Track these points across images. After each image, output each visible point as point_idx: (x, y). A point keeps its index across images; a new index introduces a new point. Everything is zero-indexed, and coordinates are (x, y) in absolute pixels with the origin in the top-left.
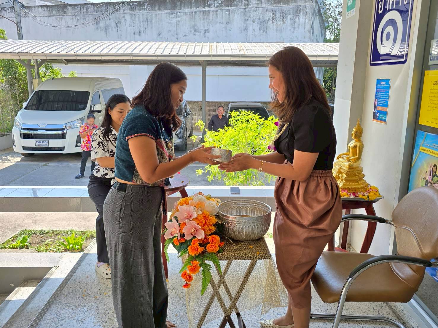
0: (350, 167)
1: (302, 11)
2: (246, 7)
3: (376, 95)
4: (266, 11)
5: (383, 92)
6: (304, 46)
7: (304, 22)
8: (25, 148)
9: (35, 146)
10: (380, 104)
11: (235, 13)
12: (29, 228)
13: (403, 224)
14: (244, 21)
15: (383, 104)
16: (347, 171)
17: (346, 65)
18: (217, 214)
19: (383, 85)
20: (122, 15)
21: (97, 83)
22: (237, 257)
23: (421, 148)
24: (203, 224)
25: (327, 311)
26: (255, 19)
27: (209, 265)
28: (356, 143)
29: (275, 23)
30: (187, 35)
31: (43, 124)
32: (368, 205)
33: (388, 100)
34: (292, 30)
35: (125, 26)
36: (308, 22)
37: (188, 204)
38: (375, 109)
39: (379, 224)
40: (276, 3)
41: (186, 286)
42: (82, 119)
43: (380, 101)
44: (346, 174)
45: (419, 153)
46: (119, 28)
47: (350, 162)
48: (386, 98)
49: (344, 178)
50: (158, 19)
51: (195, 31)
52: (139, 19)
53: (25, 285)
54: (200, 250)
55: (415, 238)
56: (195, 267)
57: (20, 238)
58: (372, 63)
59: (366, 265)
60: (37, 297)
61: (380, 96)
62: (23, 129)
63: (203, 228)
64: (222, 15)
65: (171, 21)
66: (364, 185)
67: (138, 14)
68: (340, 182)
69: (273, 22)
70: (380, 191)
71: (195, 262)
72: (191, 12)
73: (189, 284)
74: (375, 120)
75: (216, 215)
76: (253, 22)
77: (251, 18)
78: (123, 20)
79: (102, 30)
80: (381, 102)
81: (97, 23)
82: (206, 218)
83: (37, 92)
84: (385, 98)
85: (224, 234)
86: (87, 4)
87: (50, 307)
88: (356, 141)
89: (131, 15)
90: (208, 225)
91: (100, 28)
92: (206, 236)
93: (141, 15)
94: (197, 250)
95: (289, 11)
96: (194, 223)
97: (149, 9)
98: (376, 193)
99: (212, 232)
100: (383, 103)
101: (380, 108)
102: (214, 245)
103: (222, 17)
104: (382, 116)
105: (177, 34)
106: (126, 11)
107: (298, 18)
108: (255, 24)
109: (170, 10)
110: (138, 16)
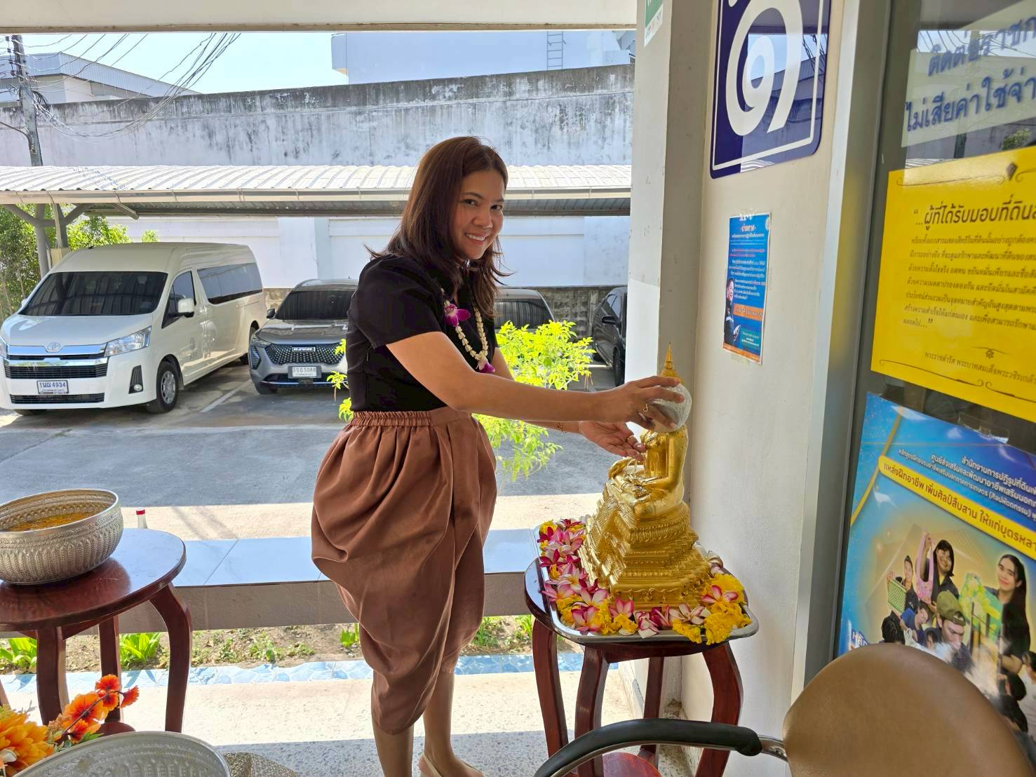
0: (643, 517)
1: (618, 106)
2: (508, 98)
3: (730, 267)
4: (548, 106)
5: (747, 259)
6: (615, 169)
7: (622, 127)
9: (37, 394)
10: (740, 297)
11: (485, 111)
14: (505, 127)
15: (748, 296)
19: (747, 236)
20: (260, 118)
21: (186, 254)
23: (884, 460)
26: (525, 122)
29: (565, 130)
30: (391, 156)
31: (54, 345)
33: (763, 284)
34: (600, 142)
35: (267, 141)
36: (630, 127)
38: (729, 313)
40: (565, 90)
42: (145, 332)
43: (740, 286)
44: (631, 541)
46: (256, 143)
48: (758, 276)
49: (623, 553)
50: (333, 124)
51: (407, 147)
52: (294, 126)
58: (716, 168)
61: (741, 271)
62: (12, 357)
64: (461, 115)
65: (359, 127)
67: (293, 116)
69: (562, 128)
72: (398, 111)
74: (730, 347)
76: (523, 127)
77: (517, 119)
78: (262, 127)
79: (221, 149)
80: (742, 289)
81: (210, 135)
84: (753, 275)
86: (189, 97)
89: (278, 117)
91: (217, 144)
93: (298, 117)
95: (592, 104)
97: (313, 104)
98: (731, 609)
100: (749, 293)
101: (741, 310)
103: (461, 118)
104: (748, 337)
105: (371, 155)
106: (268, 109)
107: (611, 118)
108: (527, 132)
109: (355, 105)
110: (292, 119)
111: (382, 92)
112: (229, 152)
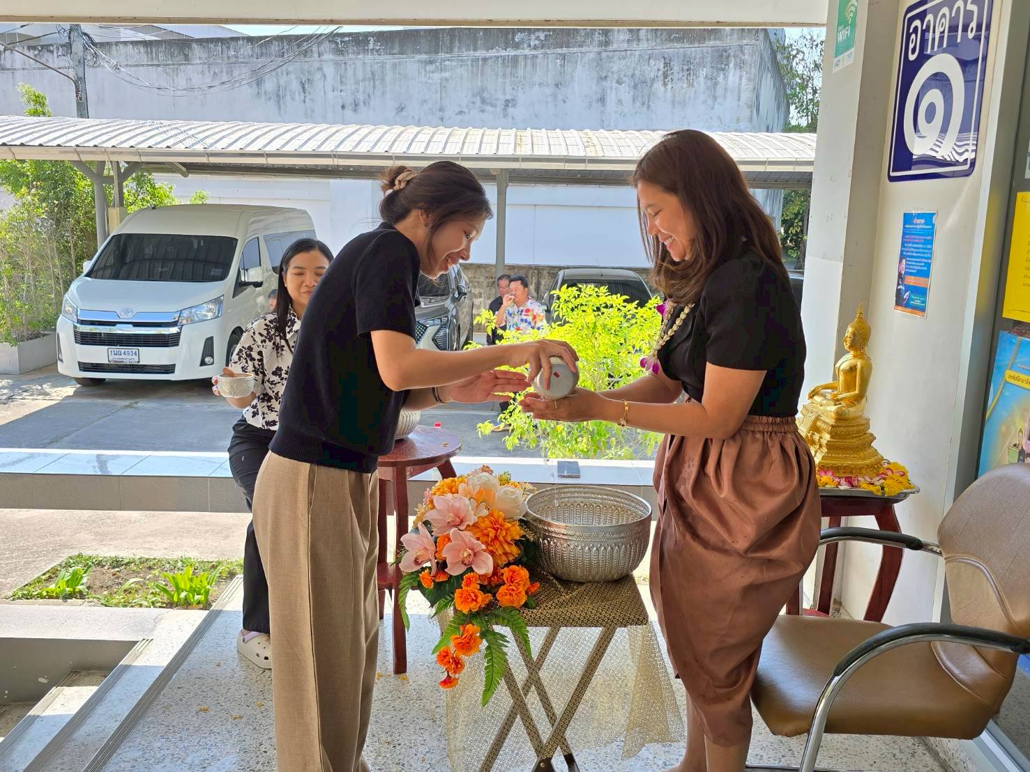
0: (840, 417)
1: (733, 60)
2: (603, 48)
3: (903, 249)
4: (650, 58)
5: (918, 243)
6: (736, 138)
7: (737, 85)
8: (85, 367)
9: (108, 362)
10: (910, 271)
11: (576, 63)
12: (87, 553)
13: (964, 553)
14: (597, 81)
15: (918, 270)
16: (833, 426)
17: (831, 180)
18: (524, 518)
19: (918, 227)
20: (317, 65)
21: (254, 219)
22: (570, 618)
23: (1008, 373)
24: (490, 539)
25: (783, 760)
26: (622, 76)
27: (503, 637)
28: (853, 361)
29: (669, 86)
30: (464, 112)
31: (127, 311)
32: (882, 507)
33: (929, 261)
34: (710, 101)
35: (323, 91)
36: (746, 85)
37: (457, 493)
38: (900, 282)
39: (907, 552)
40: (672, 41)
41: (448, 682)
42: (218, 301)
43: (910, 263)
44: (830, 433)
45: (1005, 384)
46: (309, 93)
47: (840, 404)
48: (926, 255)
49: (824, 442)
50: (399, 74)
51: (483, 101)
52: (355, 74)
53: (73, 681)
54: (483, 601)
55: (991, 585)
56: (470, 640)
57: (66, 575)
58: (893, 174)
59: (874, 645)
60: (100, 710)
61: (913, 252)
62: (83, 322)
63: (491, 548)
64: (548, 67)
65: (429, 78)
66: (873, 460)
67: (354, 63)
68: (816, 452)
69: (665, 84)
70: (910, 476)
71: (469, 627)
72: (475, 60)
73: (455, 679)
74: (900, 308)
75: (521, 520)
76: (619, 82)
77: (613, 73)
78: (318, 75)
79: (270, 98)
80: (914, 265)
81: (259, 84)
82: (496, 526)
83: (118, 237)
84: (922, 255)
85: (539, 565)
86: (237, 39)
87: (129, 731)
88: (855, 356)
89: (337, 64)
90: (500, 542)
91: (265, 93)
92: (496, 567)
93: (359, 64)
94: (476, 601)
95: (703, 58)
96: (468, 536)
97: (377, 51)
98: (901, 479)
99: (511, 558)
100: (919, 268)
101: (911, 280)
102: (514, 588)
103: (547, 71)
104: (916, 299)
105: (441, 110)
106: (326, 55)
107: (724, 74)
108: (624, 88)
109: (426, 53)
110: (353, 66)
111: (457, 39)
112: (279, 103)
